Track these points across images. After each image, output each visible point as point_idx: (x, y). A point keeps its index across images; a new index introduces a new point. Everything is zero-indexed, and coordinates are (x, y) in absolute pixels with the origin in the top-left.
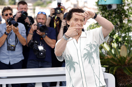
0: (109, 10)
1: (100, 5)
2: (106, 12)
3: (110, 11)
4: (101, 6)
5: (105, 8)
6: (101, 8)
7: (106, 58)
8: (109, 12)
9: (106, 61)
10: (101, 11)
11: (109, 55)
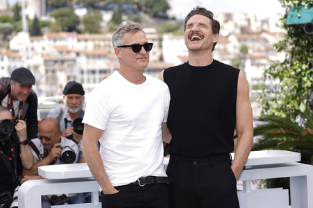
0: (308, 35)
1: (290, 26)
2: (302, 39)
3: (310, 37)
4: (291, 28)
5: (299, 30)
6: (293, 32)
7: (304, 133)
8: (308, 39)
9: (305, 140)
10: (292, 38)
11: (310, 127)
